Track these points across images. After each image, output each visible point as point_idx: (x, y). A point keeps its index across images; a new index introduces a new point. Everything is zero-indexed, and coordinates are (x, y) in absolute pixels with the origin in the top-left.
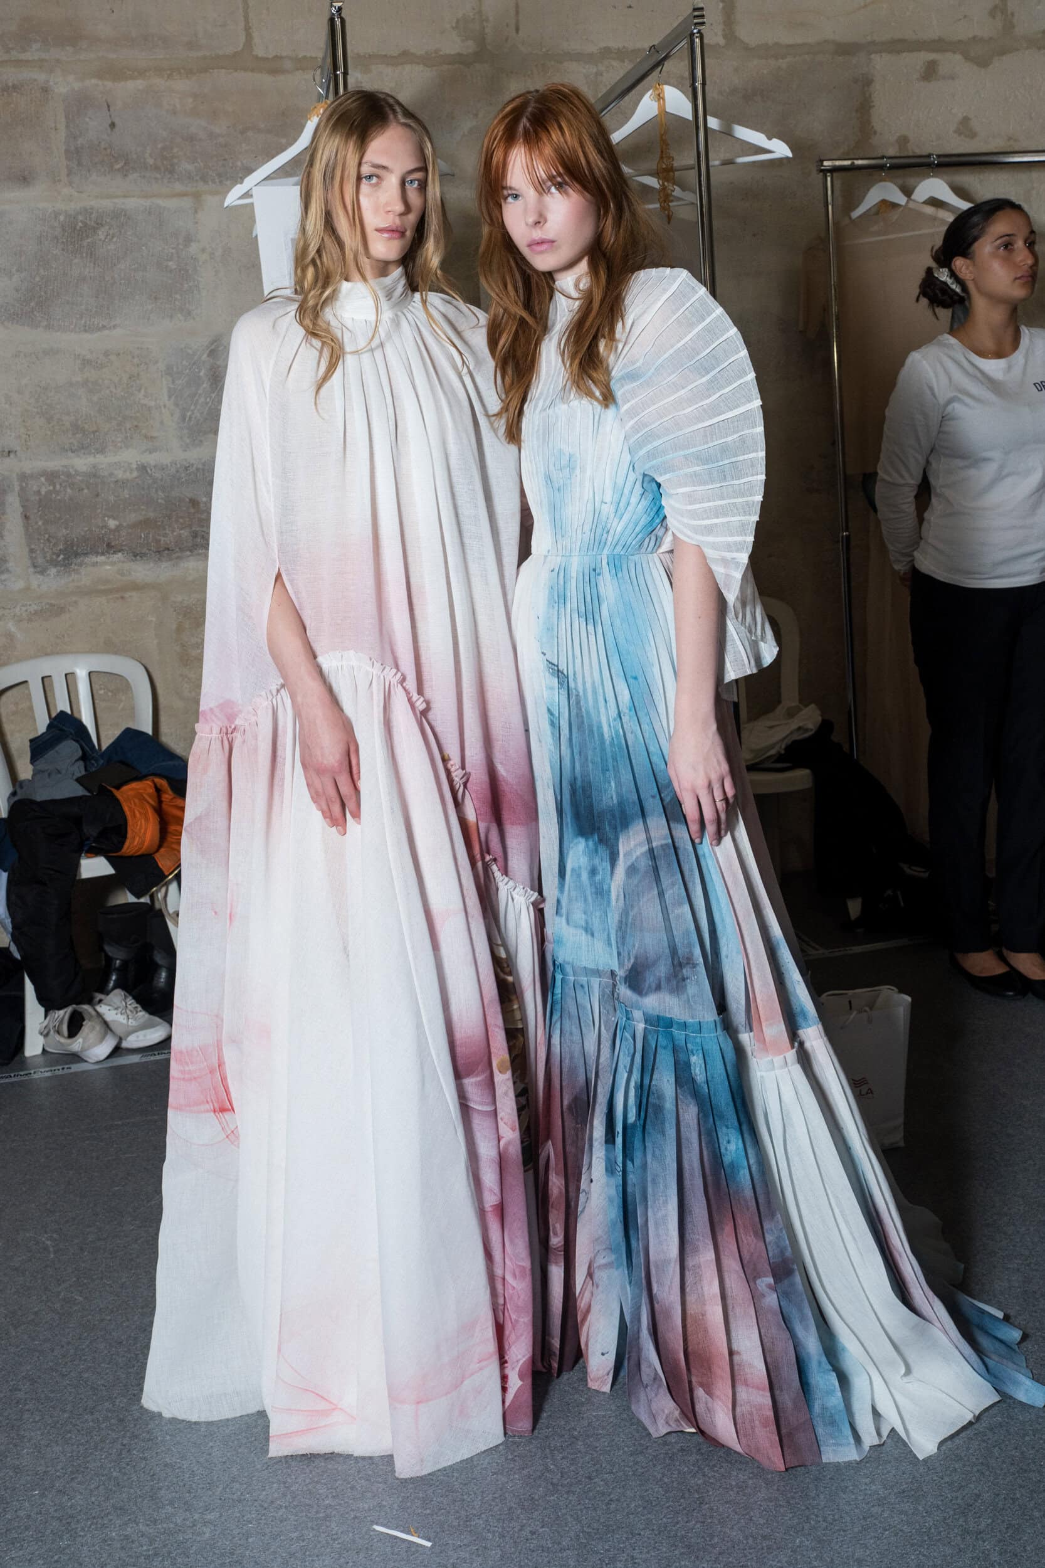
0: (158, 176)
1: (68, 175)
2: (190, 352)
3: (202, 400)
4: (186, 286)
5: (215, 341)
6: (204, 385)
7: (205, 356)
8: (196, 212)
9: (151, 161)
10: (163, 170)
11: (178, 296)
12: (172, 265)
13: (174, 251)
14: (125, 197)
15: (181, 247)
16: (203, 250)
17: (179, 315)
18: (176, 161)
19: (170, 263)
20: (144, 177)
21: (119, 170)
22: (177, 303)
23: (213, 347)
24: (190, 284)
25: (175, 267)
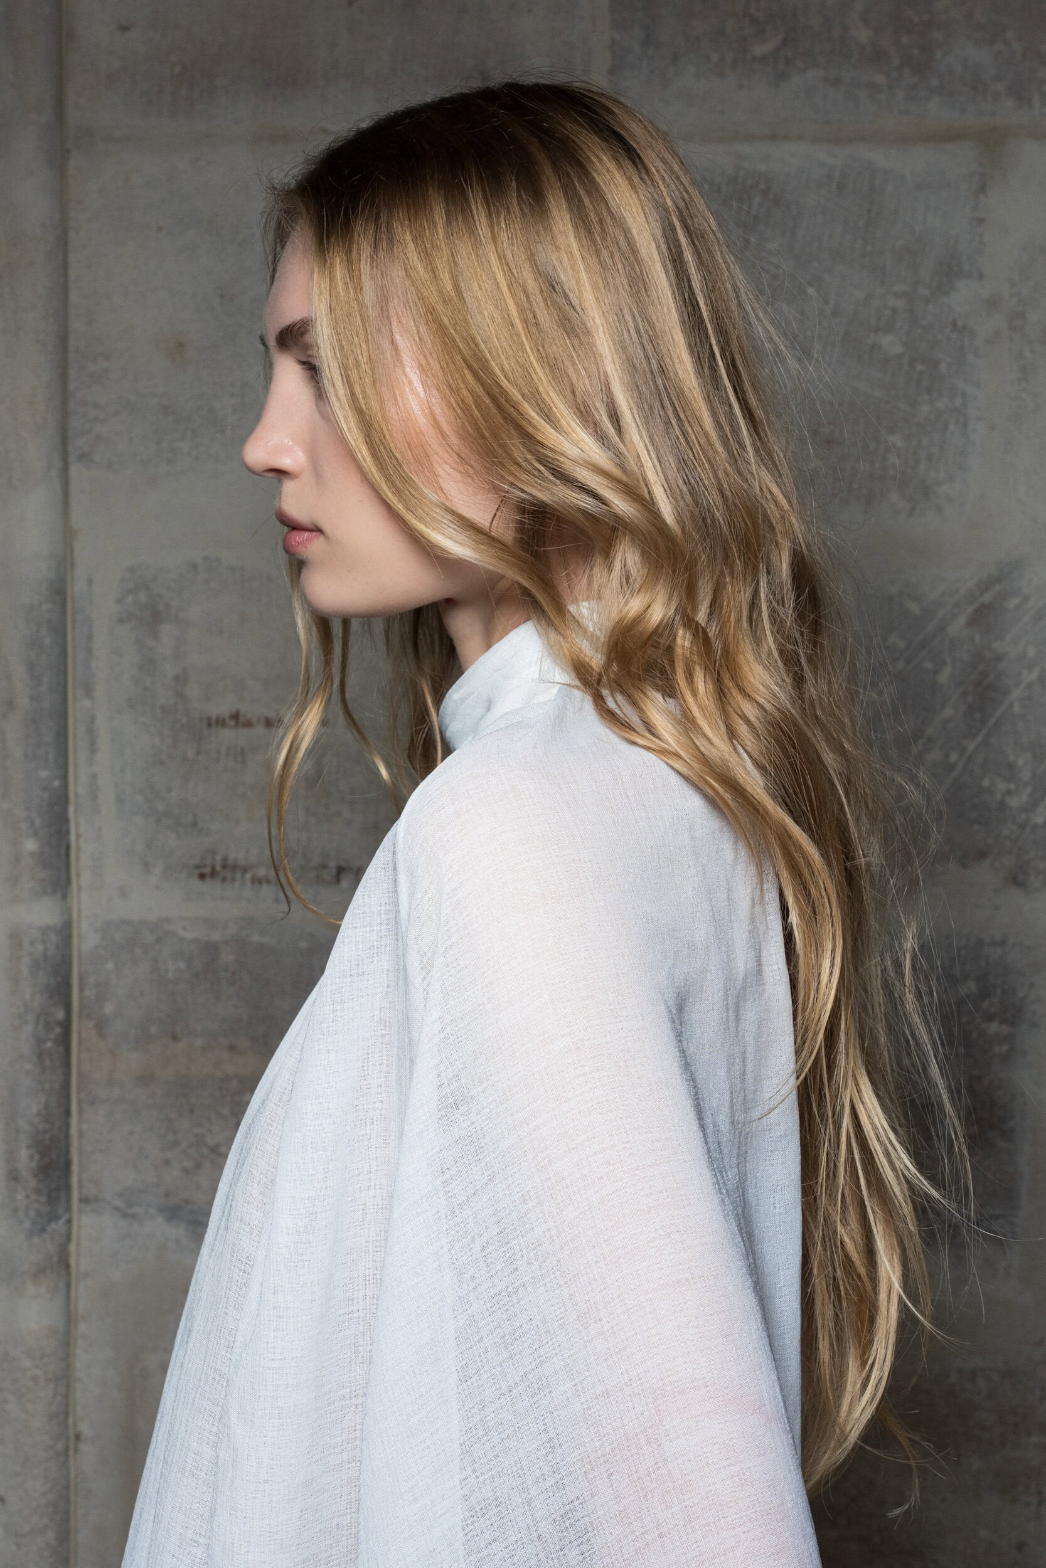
0: (880, 79)
1: (611, 72)
2: (914, 608)
3: (935, 755)
4: (924, 409)
5: (998, 580)
6: (948, 712)
7: (961, 621)
8: (983, 189)
9: (862, 35)
10: (896, 62)
11: (897, 440)
12: (890, 343)
13: (900, 303)
14: (774, 137)
15: (923, 291)
16: (992, 303)
17: (894, 496)
18: (938, 35)
19: (886, 340)
20: (837, 81)
21: (763, 59)
22: (893, 459)
23: (987, 598)
24: (942, 403)
25: (899, 349)
